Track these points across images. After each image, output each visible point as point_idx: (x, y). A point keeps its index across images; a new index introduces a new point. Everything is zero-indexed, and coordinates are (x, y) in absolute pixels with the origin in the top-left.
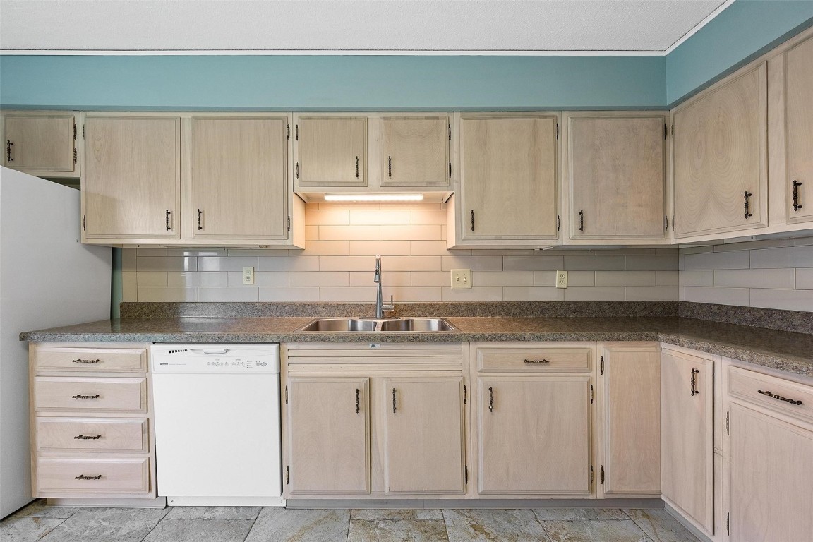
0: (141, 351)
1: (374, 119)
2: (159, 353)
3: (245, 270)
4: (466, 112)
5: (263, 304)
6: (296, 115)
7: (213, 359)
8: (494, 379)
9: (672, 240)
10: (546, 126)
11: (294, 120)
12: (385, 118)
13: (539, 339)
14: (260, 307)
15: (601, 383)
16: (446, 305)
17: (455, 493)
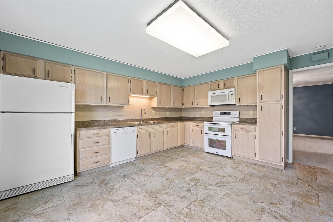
0: (108, 131)
1: (144, 81)
2: (113, 130)
3: (109, 111)
4: (159, 83)
5: (115, 120)
6: (130, 78)
7: (125, 130)
8: (168, 129)
9: (183, 107)
10: (169, 87)
11: (130, 79)
12: (146, 81)
13: (173, 122)
14: (114, 121)
15: (179, 128)
16: (151, 119)
17: (162, 149)
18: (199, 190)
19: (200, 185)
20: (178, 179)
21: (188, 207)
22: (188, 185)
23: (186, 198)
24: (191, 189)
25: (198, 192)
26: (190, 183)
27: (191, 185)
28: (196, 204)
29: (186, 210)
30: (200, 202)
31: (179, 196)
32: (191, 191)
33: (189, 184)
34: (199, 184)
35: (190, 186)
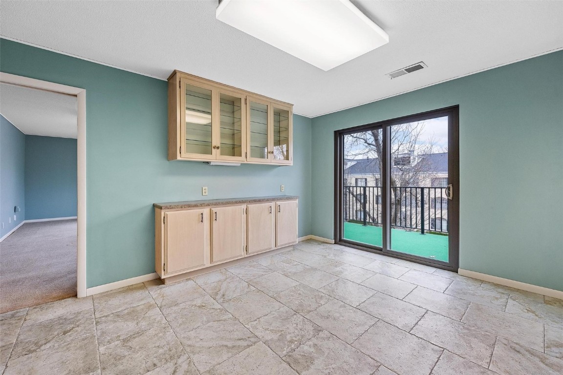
18: (296, 331)
19: (292, 342)
20: (346, 367)
21: (320, 305)
22: (319, 343)
23: (322, 317)
24: (312, 333)
25: (299, 327)
26: (312, 350)
27: (311, 343)
28: (308, 309)
29: (322, 302)
30: (302, 310)
31: (335, 319)
32: (312, 328)
33: (315, 345)
34: (293, 346)
35: (314, 340)
